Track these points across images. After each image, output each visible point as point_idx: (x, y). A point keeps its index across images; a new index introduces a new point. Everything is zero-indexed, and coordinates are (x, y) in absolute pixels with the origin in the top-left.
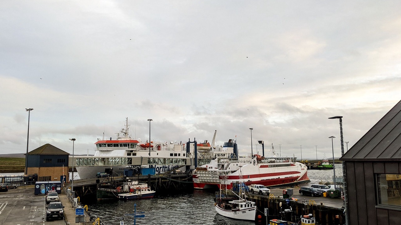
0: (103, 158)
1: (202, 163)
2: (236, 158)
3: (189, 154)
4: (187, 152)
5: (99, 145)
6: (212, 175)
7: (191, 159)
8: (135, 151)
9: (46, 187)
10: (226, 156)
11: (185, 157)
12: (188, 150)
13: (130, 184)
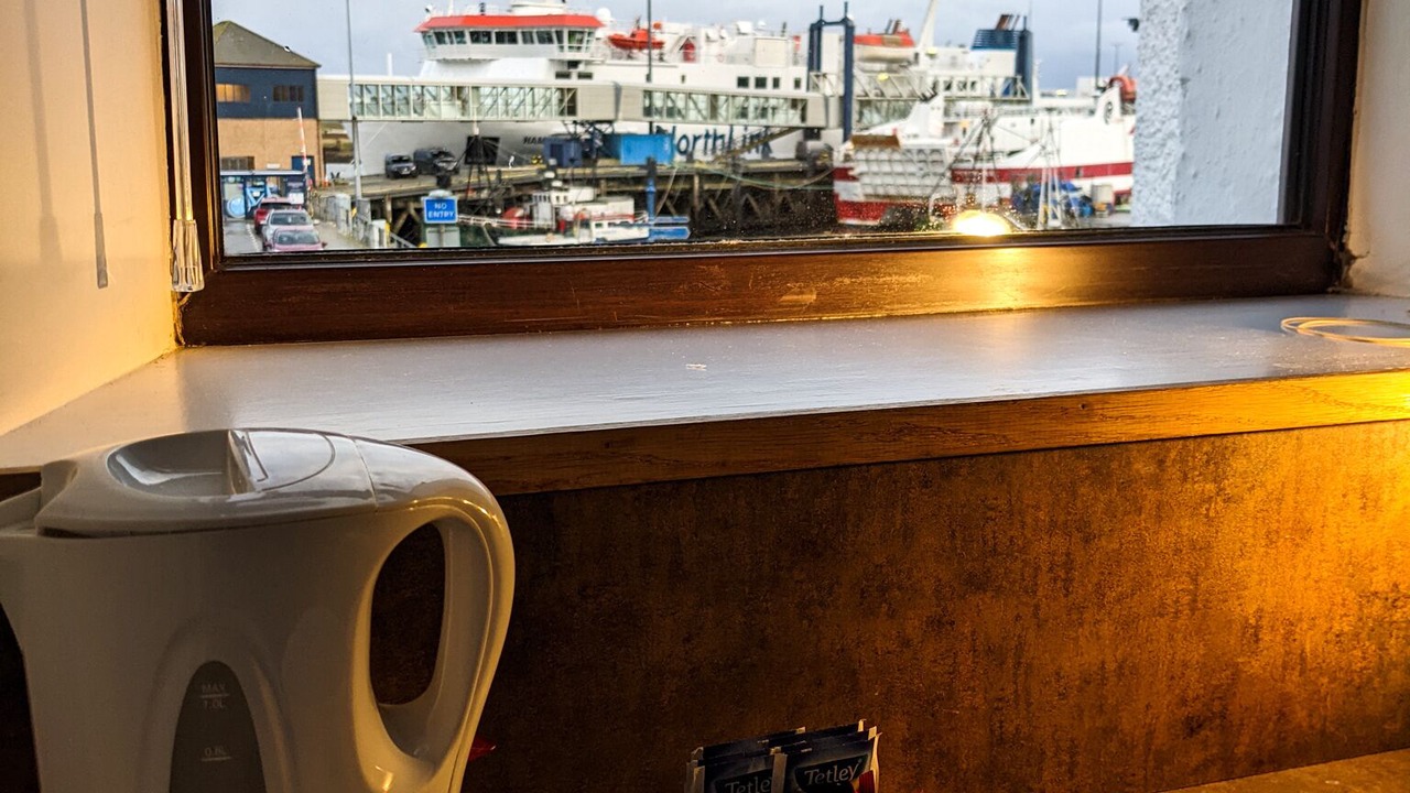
0: (458, 88)
1: (876, 118)
2: (1023, 94)
3: (817, 76)
4: (810, 68)
5: (434, 38)
6: (921, 165)
7: (826, 100)
8: (588, 63)
9: (248, 191)
10: (983, 89)
11: (801, 93)
12: (814, 61)
13: (558, 198)
